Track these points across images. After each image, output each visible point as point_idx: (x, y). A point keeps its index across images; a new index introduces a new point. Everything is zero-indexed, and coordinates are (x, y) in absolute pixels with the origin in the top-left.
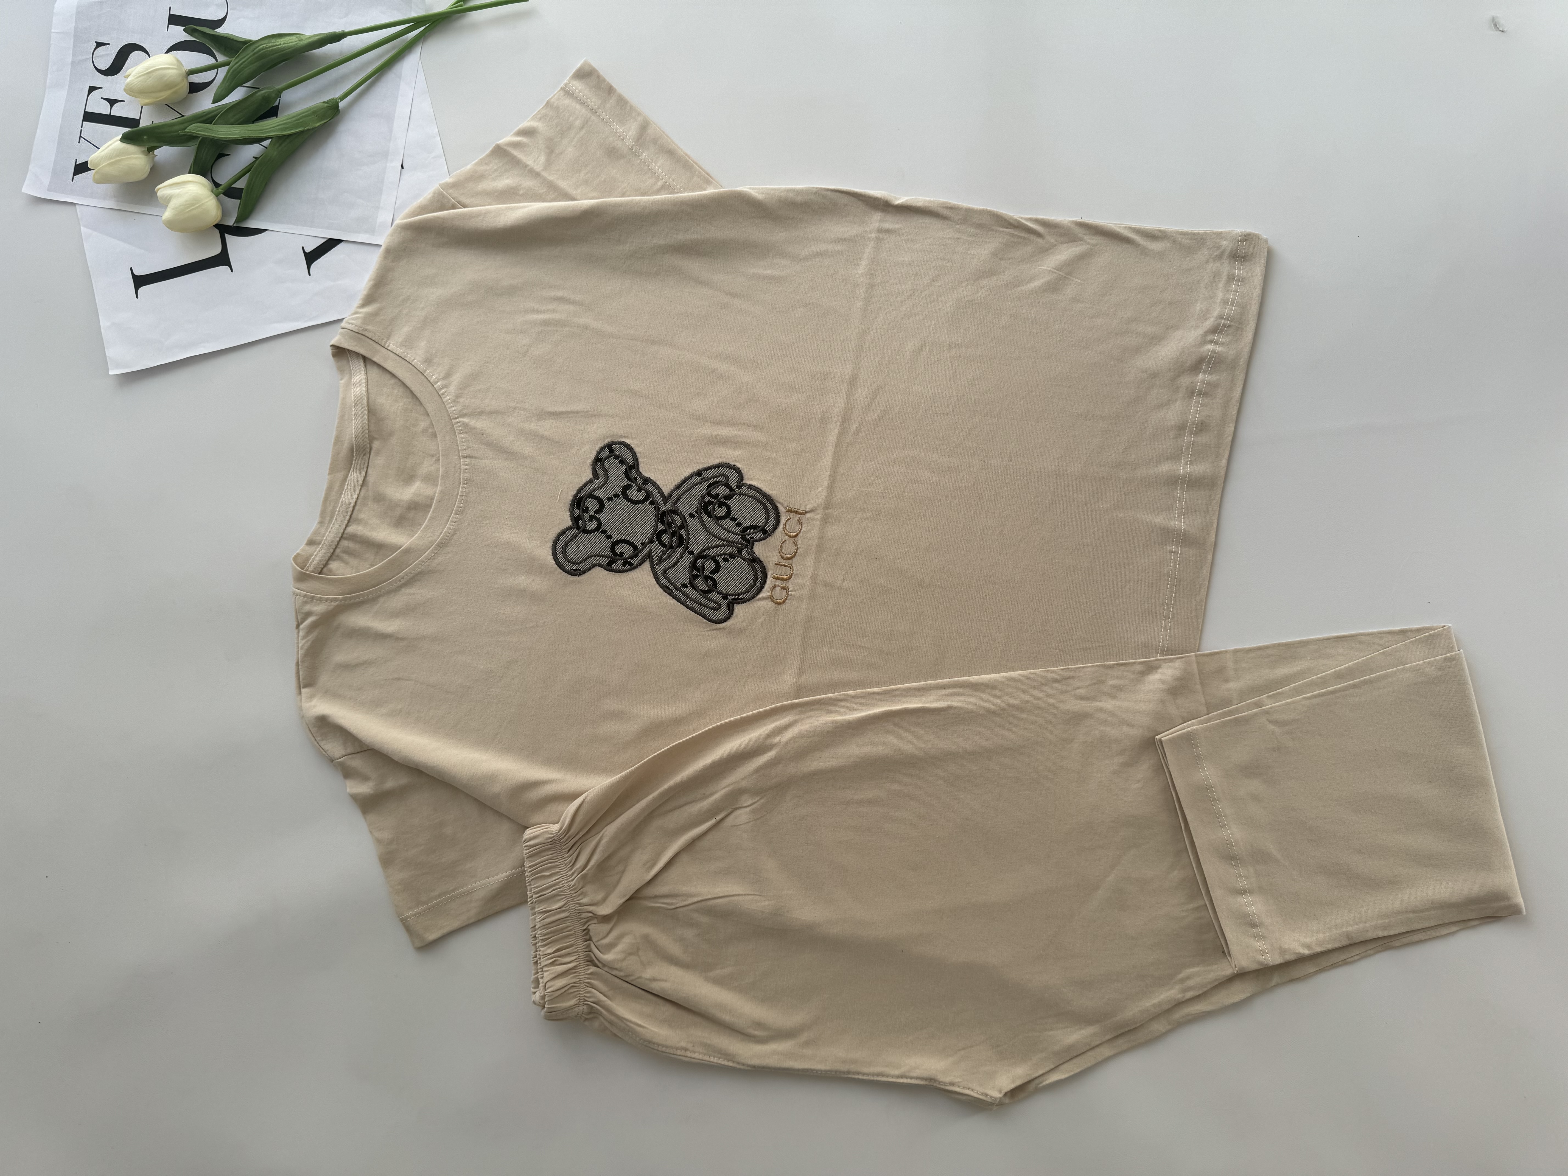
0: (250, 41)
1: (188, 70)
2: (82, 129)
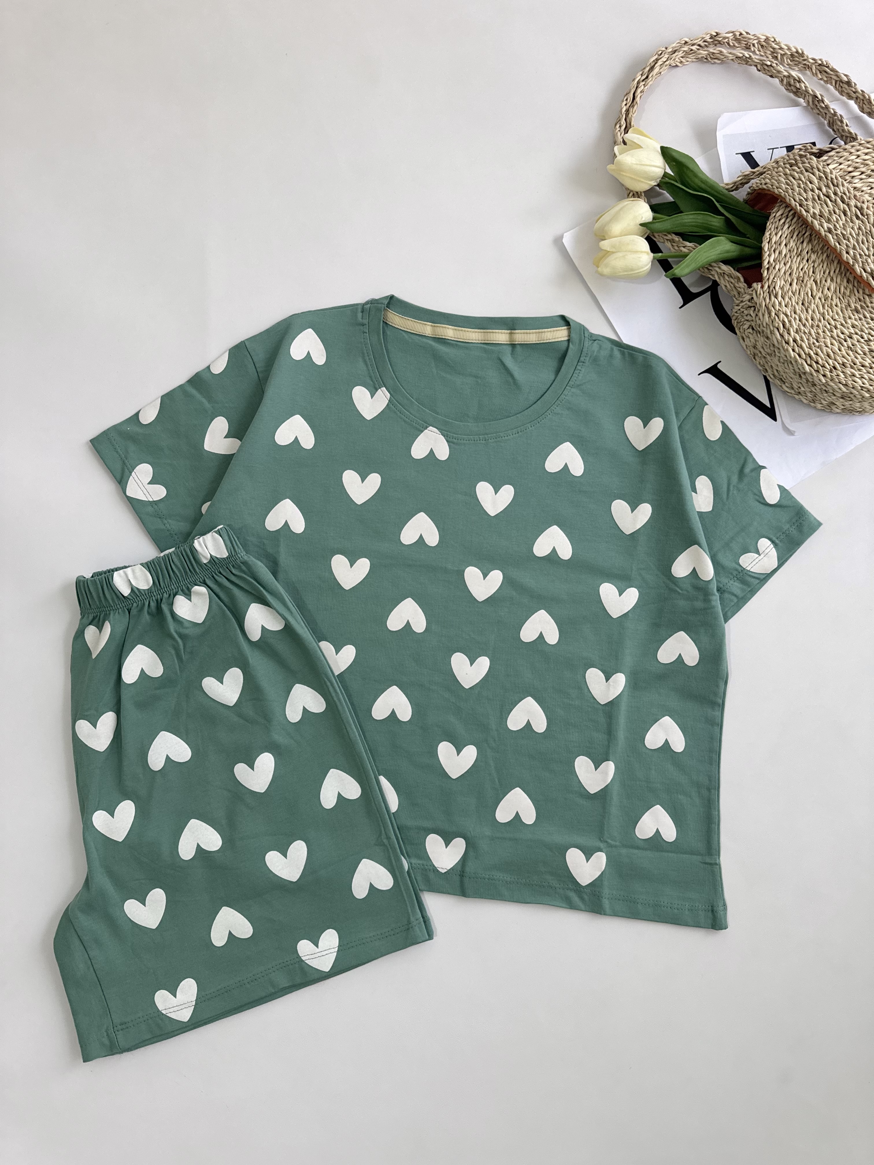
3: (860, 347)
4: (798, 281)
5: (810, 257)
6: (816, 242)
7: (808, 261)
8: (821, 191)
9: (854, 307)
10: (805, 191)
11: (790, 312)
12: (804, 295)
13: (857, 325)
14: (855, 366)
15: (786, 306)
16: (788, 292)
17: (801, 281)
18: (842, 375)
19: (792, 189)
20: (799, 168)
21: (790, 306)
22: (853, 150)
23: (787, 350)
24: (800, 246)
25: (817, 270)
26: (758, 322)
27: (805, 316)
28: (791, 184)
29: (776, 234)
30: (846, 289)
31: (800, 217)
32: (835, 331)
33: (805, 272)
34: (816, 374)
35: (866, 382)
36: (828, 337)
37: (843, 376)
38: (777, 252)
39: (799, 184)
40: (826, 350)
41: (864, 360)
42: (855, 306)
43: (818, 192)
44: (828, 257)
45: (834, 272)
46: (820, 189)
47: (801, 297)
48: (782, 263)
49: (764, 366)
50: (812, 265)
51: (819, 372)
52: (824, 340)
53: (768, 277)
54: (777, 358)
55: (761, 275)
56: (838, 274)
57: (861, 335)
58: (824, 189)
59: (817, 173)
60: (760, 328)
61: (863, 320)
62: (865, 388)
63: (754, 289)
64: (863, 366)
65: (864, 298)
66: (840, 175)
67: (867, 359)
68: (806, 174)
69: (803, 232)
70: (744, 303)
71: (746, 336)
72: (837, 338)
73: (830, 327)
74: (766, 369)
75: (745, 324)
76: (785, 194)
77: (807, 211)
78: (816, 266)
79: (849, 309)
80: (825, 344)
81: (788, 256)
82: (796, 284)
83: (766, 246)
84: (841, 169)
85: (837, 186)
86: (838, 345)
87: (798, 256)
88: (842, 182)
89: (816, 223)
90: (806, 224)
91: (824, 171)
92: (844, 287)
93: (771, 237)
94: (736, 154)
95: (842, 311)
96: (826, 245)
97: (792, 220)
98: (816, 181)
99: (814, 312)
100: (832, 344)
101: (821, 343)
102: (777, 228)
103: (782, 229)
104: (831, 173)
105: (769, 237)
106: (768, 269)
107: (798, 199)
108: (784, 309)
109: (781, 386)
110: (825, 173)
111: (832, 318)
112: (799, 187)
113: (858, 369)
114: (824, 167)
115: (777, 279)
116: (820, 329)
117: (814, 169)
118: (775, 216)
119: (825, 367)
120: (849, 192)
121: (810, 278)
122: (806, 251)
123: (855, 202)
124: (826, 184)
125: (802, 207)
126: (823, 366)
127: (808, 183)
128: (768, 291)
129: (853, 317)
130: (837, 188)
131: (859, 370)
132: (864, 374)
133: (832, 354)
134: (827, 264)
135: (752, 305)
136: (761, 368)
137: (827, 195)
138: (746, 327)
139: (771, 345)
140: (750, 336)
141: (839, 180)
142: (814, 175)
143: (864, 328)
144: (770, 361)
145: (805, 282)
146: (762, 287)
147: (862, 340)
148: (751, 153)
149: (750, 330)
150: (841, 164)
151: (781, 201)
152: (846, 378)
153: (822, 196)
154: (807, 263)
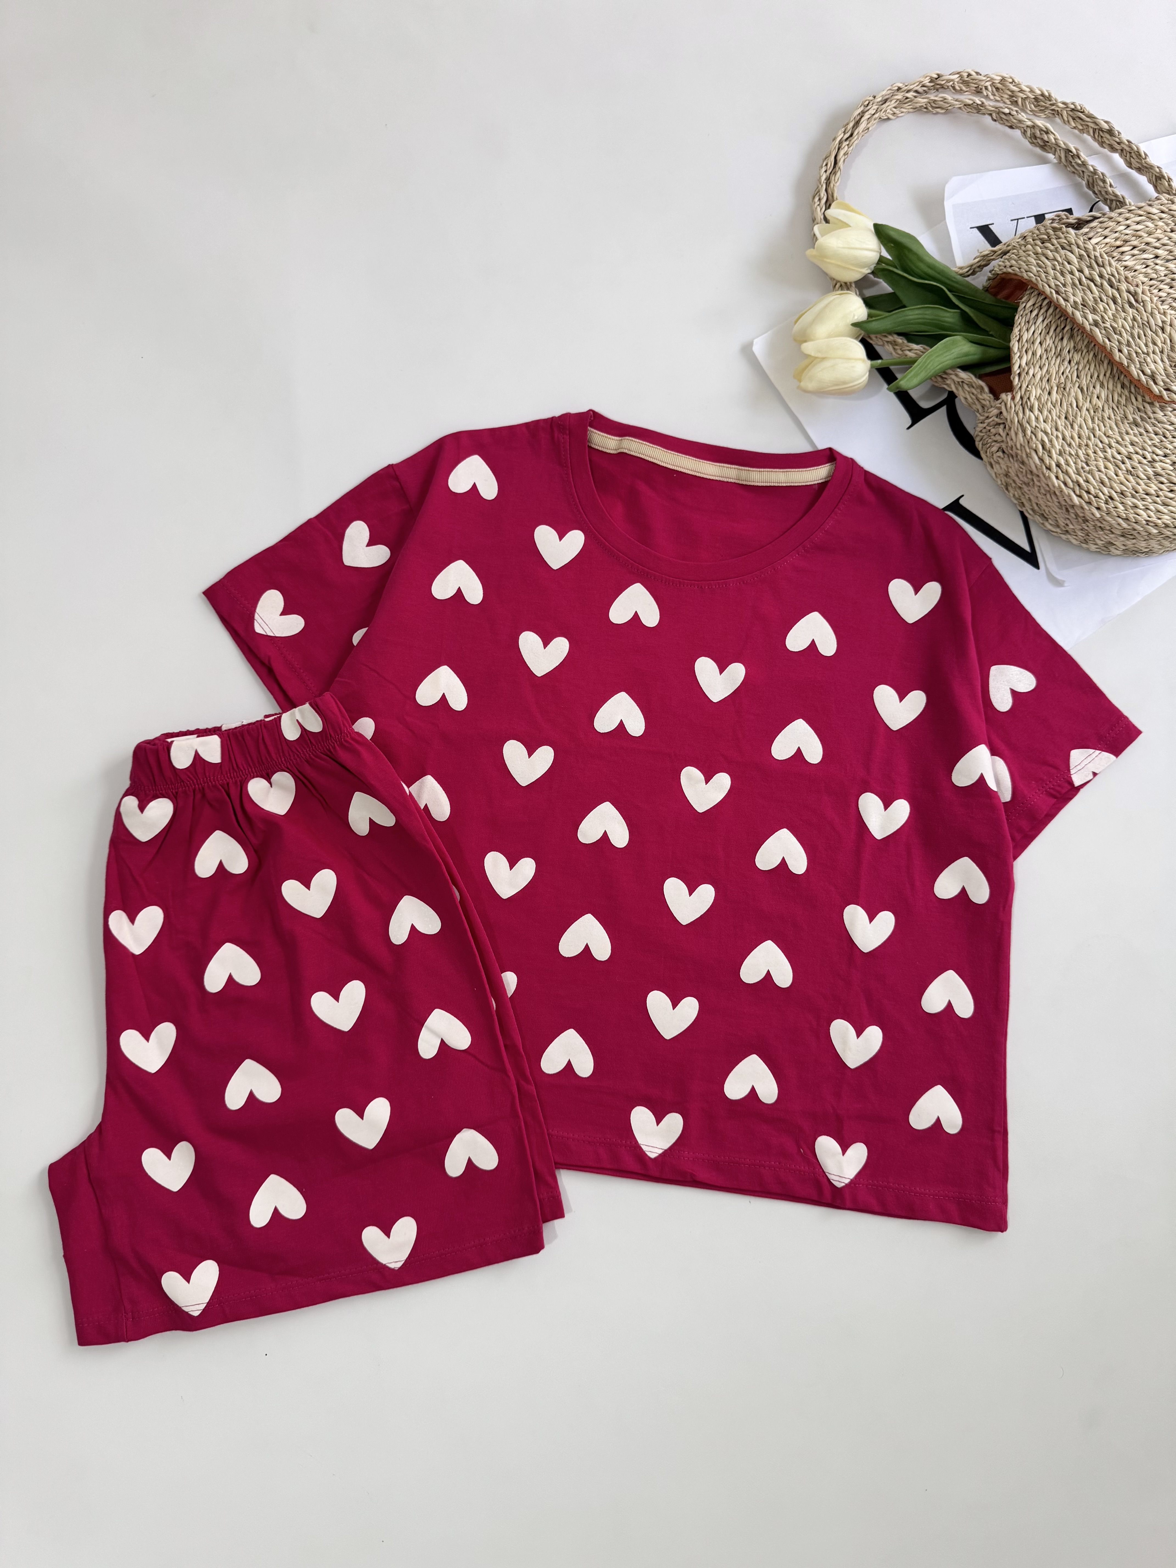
2: (1026, 219)
3: (1142, 470)
4: (1059, 389)
5: (1072, 357)
6: (1079, 337)
7: (1070, 362)
8: (1083, 273)
9: (1132, 420)
10: (1062, 274)
11: (1051, 429)
12: (1067, 407)
13: (1137, 442)
14: (1137, 495)
15: (1044, 421)
16: (1046, 404)
17: (1062, 388)
18: (1120, 506)
19: (1045, 273)
20: (1053, 245)
21: (1050, 421)
22: (1120, 219)
23: (1049, 477)
24: (1059, 344)
25: (1083, 374)
26: (1010, 443)
27: (1070, 432)
28: (1044, 265)
29: (1027, 330)
30: (1121, 396)
31: (1057, 307)
32: (1109, 450)
33: (1067, 376)
34: (1087, 506)
35: (1152, 514)
36: (1100, 459)
37: (1123, 508)
38: (1030, 353)
39: (1054, 265)
40: (1099, 475)
41: (1148, 486)
42: (1133, 418)
43: (1079, 275)
44: (1096, 356)
45: (1105, 375)
46: (1081, 271)
47: (1064, 409)
48: (1038, 366)
49: (1020, 500)
50: (1076, 367)
51: (1091, 504)
52: (1095, 462)
53: (1019, 385)
54: (1036, 489)
55: (1011, 382)
56: (1109, 377)
57: (1143, 455)
58: (1086, 271)
59: (1077, 250)
60: (1012, 450)
61: (1144, 435)
62: (1151, 522)
63: (1003, 401)
64: (1147, 494)
65: (1144, 408)
66: (1106, 251)
67: (1152, 485)
68: (1063, 252)
69: (1062, 327)
70: (991, 420)
71: (995, 461)
72: (1112, 459)
73: (1103, 446)
74: (1022, 503)
75: (993, 446)
76: (1036, 279)
77: (1066, 300)
78: (1080, 368)
79: (1126, 421)
80: (1097, 468)
81: (1045, 357)
82: (1057, 392)
83: (1015, 346)
84: (1106, 244)
85: (1103, 266)
86: (1114, 468)
87: (1057, 357)
88: (1109, 261)
89: (1078, 315)
90: (1065, 315)
91: (1085, 247)
92: (1118, 393)
93: (1022, 334)
94: (971, 228)
95: (1116, 424)
96: (1092, 342)
97: (1047, 311)
98: (1075, 260)
99: (1081, 428)
100: (1106, 468)
101: (1092, 467)
102: (1028, 322)
103: (1035, 323)
104: (1094, 250)
105: (1019, 334)
106: (1019, 374)
107: (1053, 284)
108: (1043, 425)
109: (1043, 524)
110: (1086, 249)
111: (1105, 435)
112: (1055, 269)
113: (1141, 499)
114: (1085, 243)
115: (1032, 387)
116: (1090, 448)
117: (1072, 245)
118: (1025, 307)
119: (1098, 498)
120: (1118, 273)
121: (1074, 385)
122: (1067, 350)
123: (1127, 286)
124: (1089, 265)
125: (1059, 295)
126: (1096, 497)
127: (1066, 263)
128: (1020, 403)
129: (1131, 432)
130: (1102, 269)
131: (1143, 499)
132: (1150, 505)
133: (1106, 480)
134: (1095, 366)
135: (1002, 422)
136: (1016, 502)
137: (1091, 278)
138: (994, 449)
139: (1028, 472)
140: (1001, 461)
141: (1105, 259)
142: (1072, 253)
143: (1146, 445)
144: (1028, 492)
145: (1067, 389)
146: (1013, 398)
147: (1145, 461)
148: (990, 226)
149: (1000, 454)
150: (1106, 237)
151: (1032, 288)
152: (1126, 510)
153: (1084, 279)
154: (1069, 365)
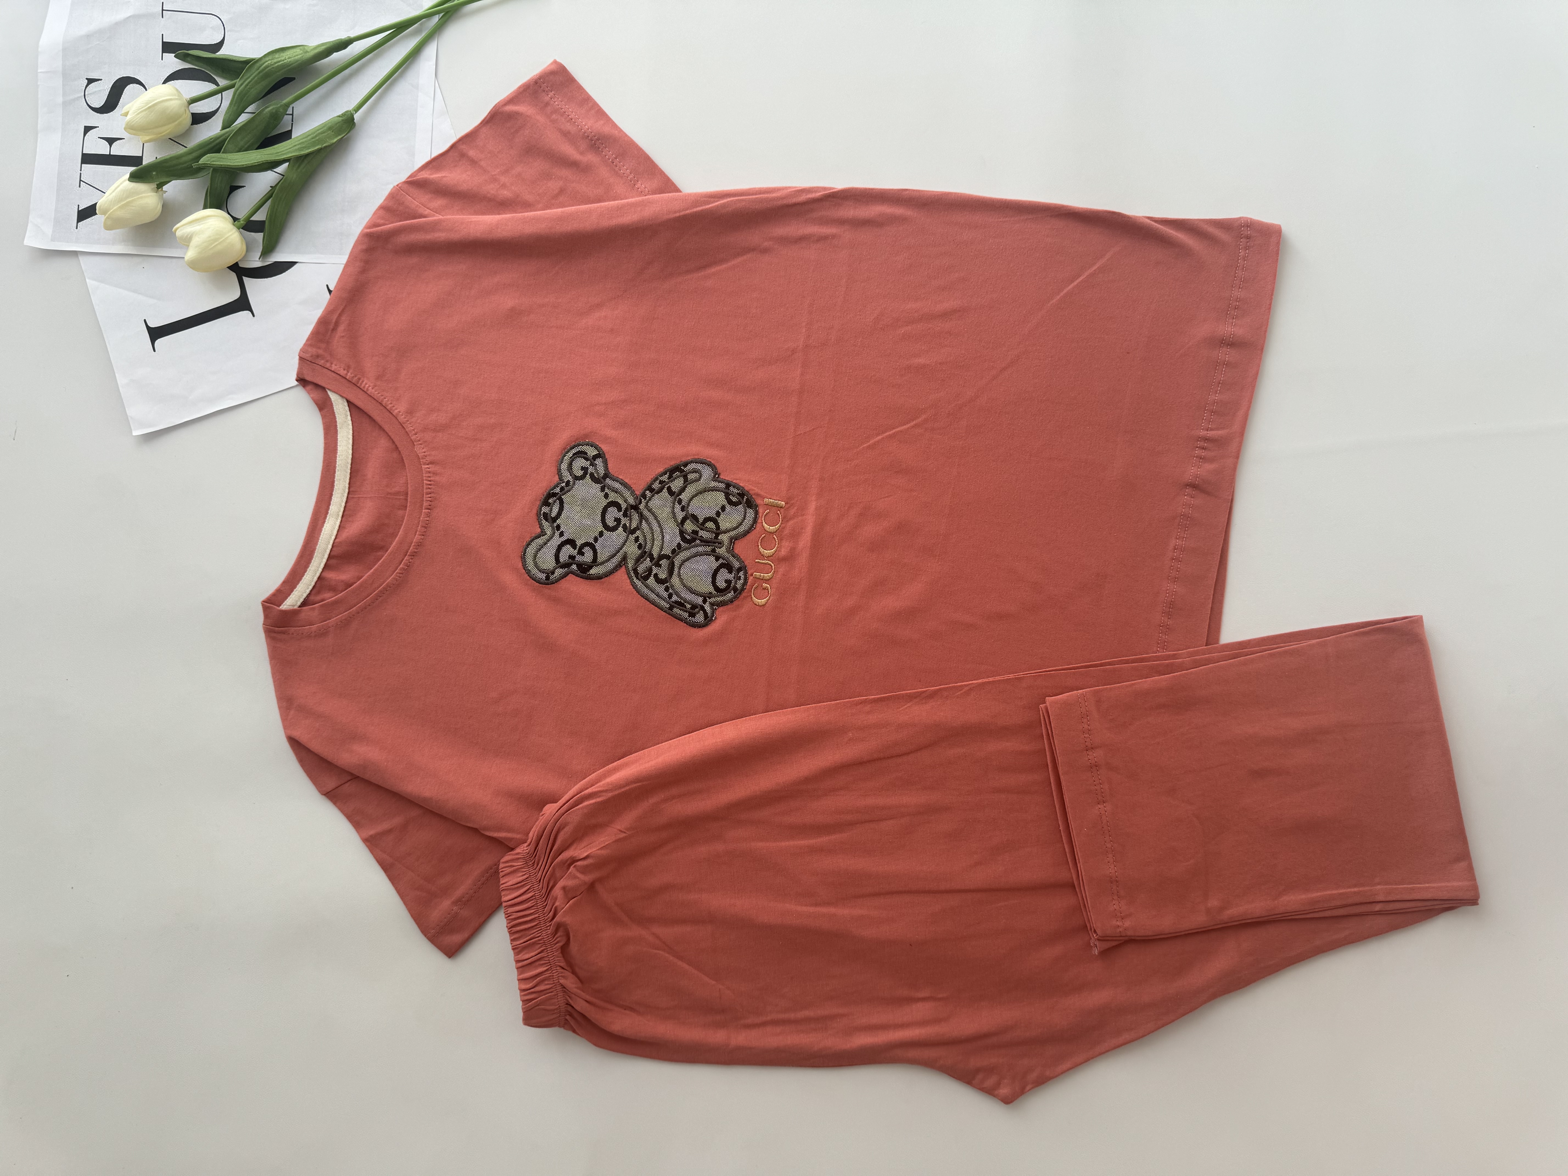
0: (253, 59)
1: (189, 99)
